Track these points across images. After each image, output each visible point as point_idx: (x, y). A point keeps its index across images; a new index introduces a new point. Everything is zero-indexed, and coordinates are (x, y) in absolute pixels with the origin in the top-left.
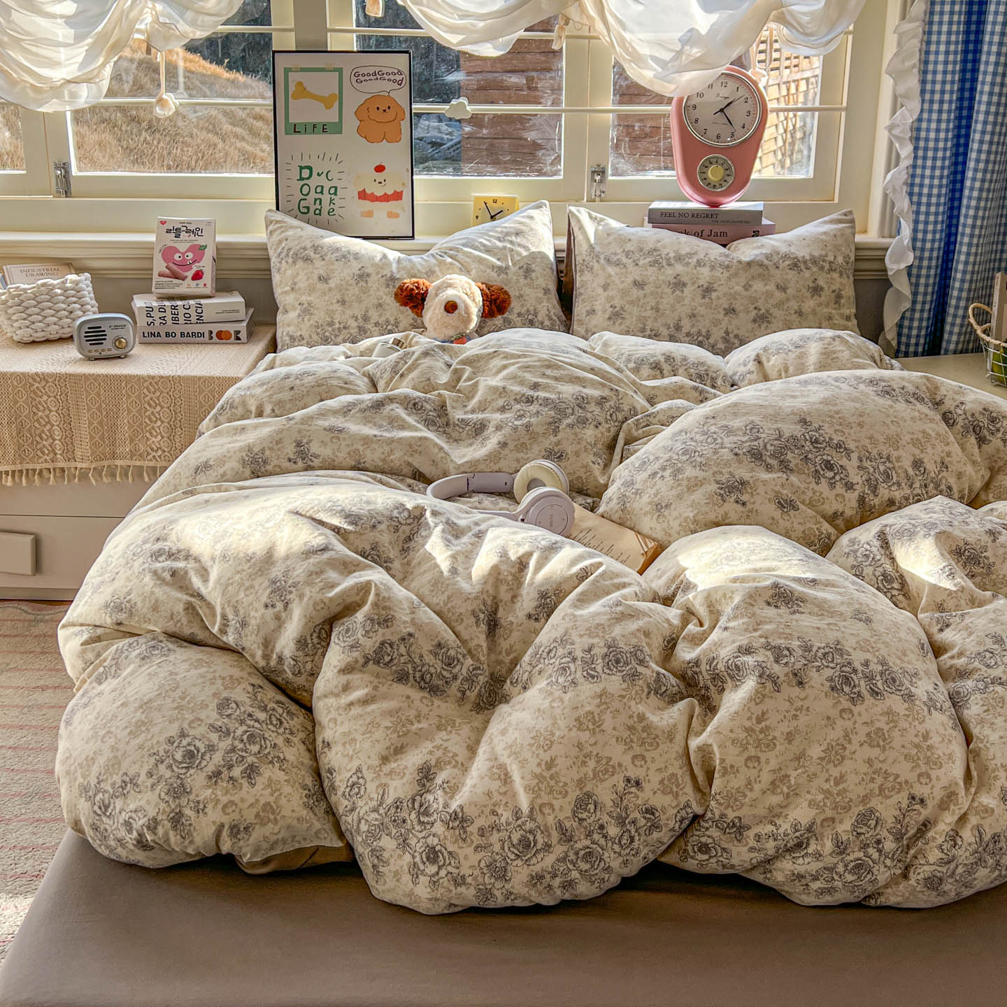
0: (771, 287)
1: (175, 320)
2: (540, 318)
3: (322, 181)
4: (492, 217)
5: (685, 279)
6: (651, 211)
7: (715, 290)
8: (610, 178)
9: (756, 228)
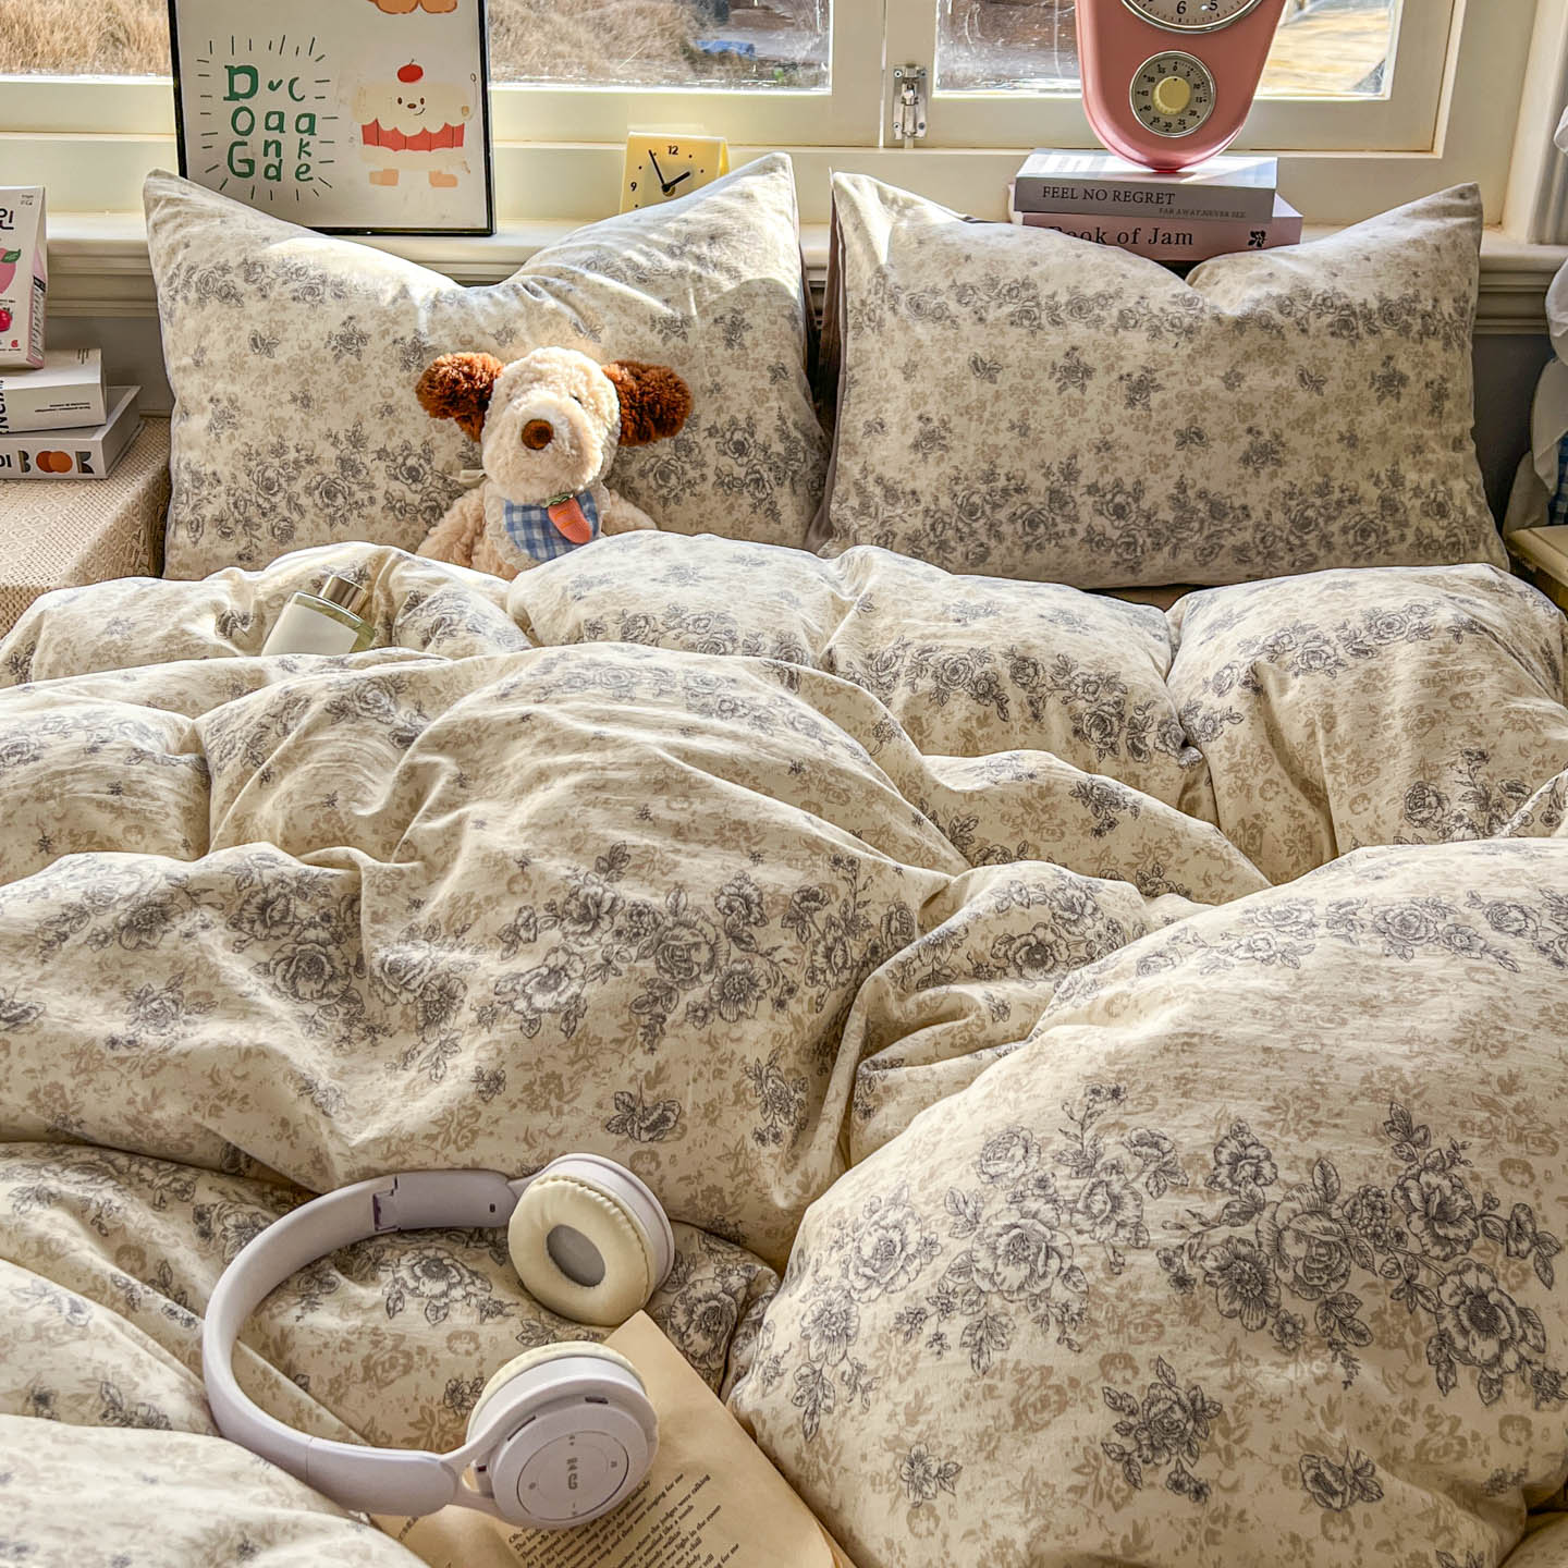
0: (1289, 379)
2: (760, 438)
3: (280, 100)
4: (666, 188)
5: (1089, 358)
6: (1019, 180)
7: (1159, 388)
8: (940, 95)
9: (1257, 226)
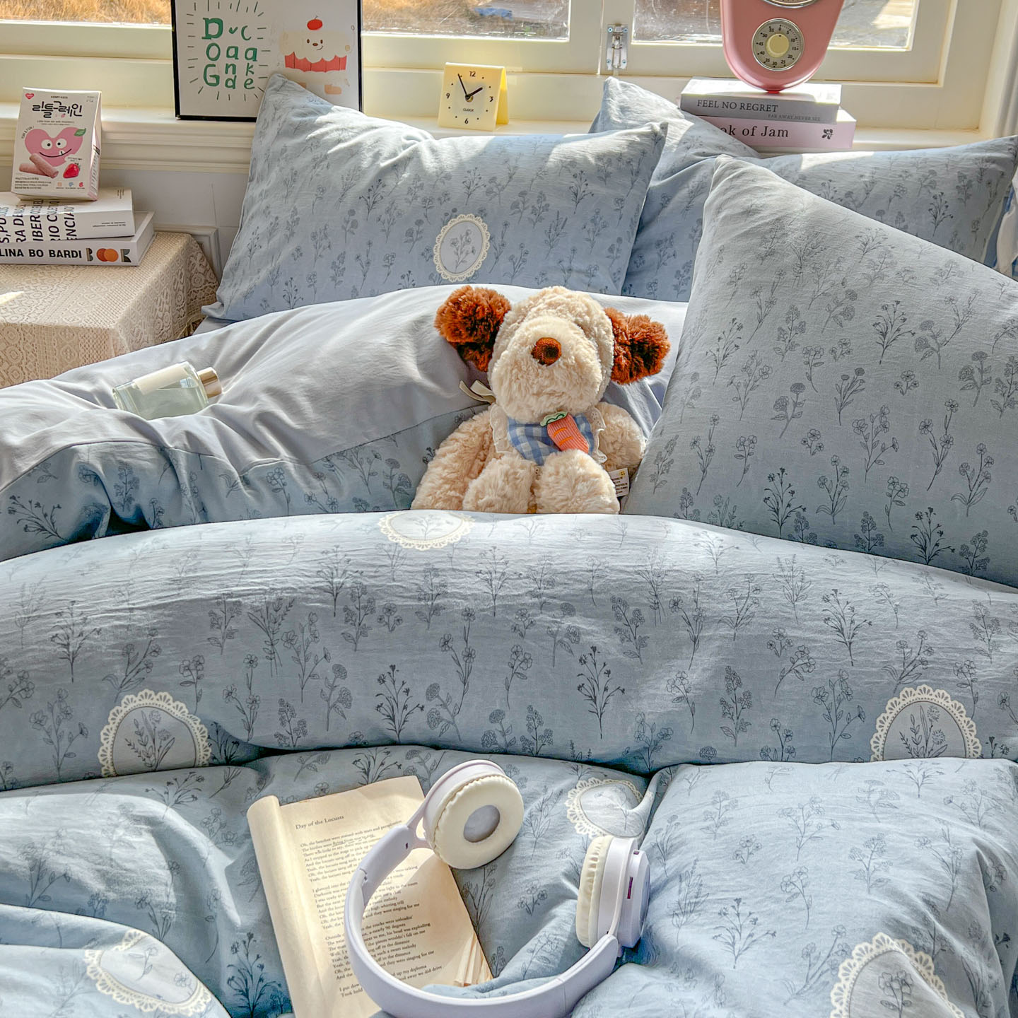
1: (37, 235)
3: (236, 39)
4: (468, 97)
6: (684, 98)
8: (634, 43)
9: (828, 127)
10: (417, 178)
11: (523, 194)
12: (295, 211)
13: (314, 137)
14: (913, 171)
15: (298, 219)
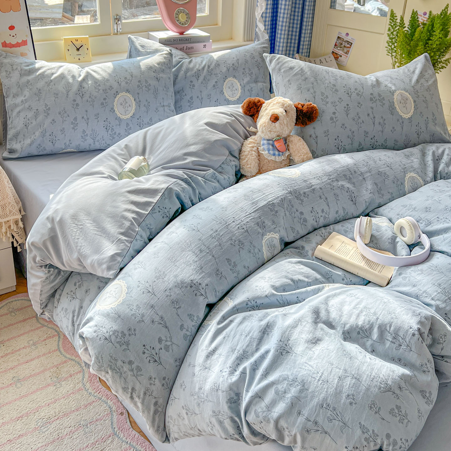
4: (78, 49)
6: (159, 39)
8: (123, 21)
9: (204, 44)
10: (96, 83)
11: (139, 81)
12: (46, 105)
13: (40, 74)
14: (247, 54)
15: (49, 108)
